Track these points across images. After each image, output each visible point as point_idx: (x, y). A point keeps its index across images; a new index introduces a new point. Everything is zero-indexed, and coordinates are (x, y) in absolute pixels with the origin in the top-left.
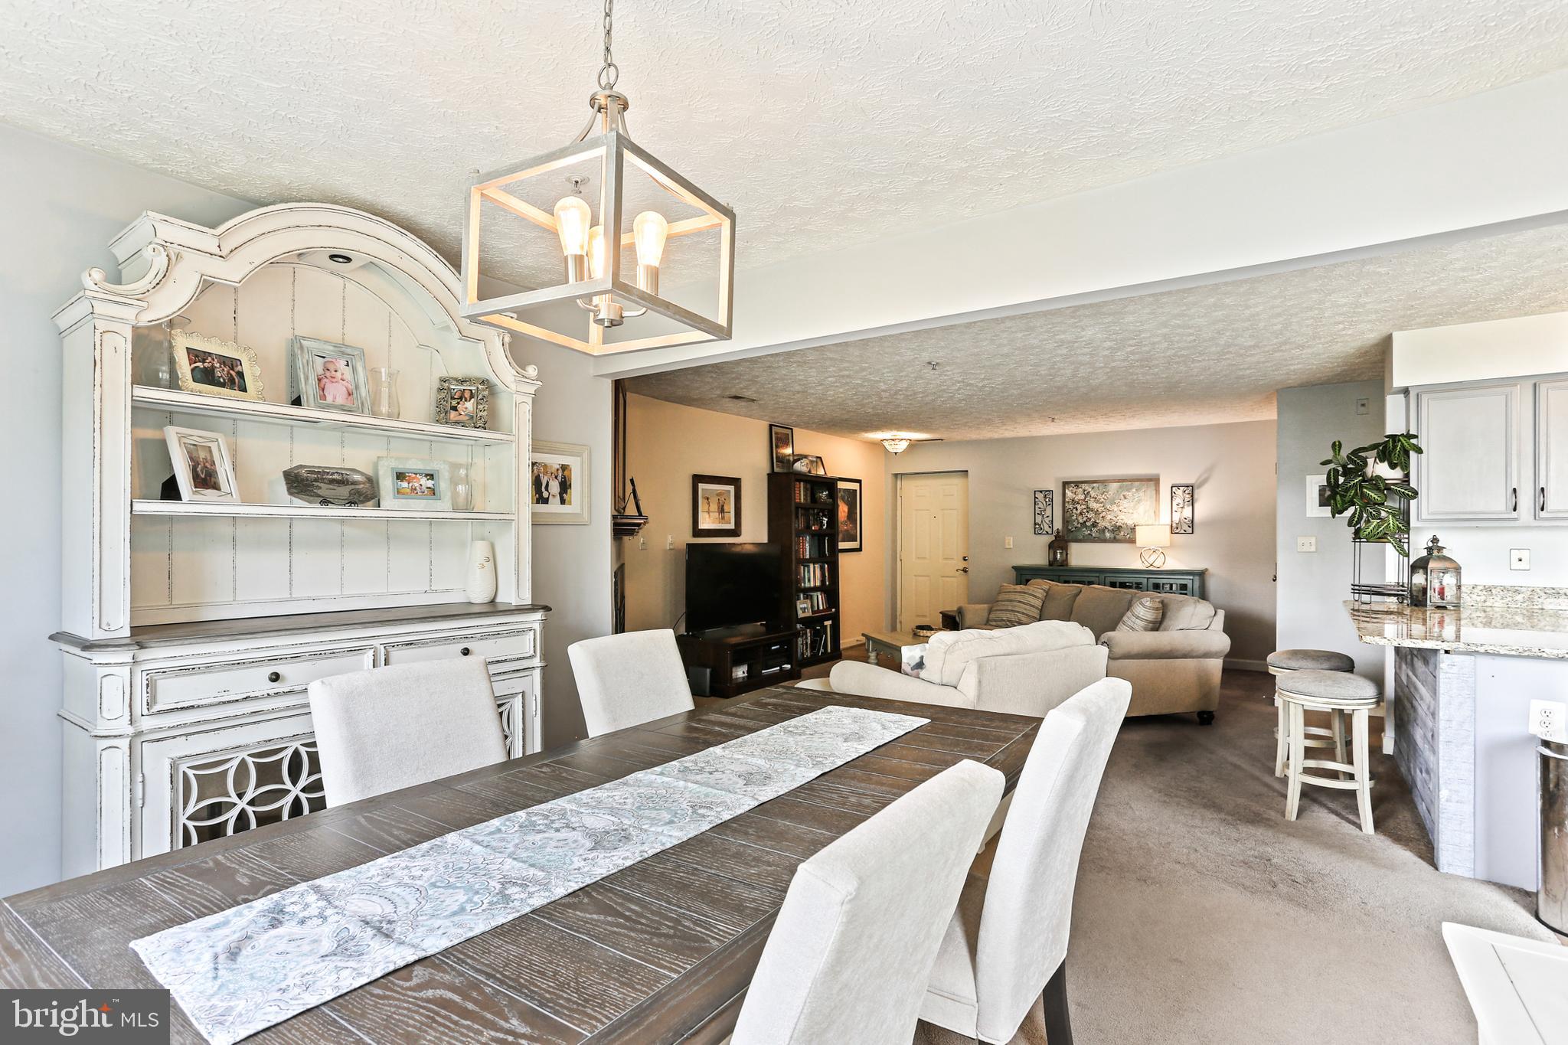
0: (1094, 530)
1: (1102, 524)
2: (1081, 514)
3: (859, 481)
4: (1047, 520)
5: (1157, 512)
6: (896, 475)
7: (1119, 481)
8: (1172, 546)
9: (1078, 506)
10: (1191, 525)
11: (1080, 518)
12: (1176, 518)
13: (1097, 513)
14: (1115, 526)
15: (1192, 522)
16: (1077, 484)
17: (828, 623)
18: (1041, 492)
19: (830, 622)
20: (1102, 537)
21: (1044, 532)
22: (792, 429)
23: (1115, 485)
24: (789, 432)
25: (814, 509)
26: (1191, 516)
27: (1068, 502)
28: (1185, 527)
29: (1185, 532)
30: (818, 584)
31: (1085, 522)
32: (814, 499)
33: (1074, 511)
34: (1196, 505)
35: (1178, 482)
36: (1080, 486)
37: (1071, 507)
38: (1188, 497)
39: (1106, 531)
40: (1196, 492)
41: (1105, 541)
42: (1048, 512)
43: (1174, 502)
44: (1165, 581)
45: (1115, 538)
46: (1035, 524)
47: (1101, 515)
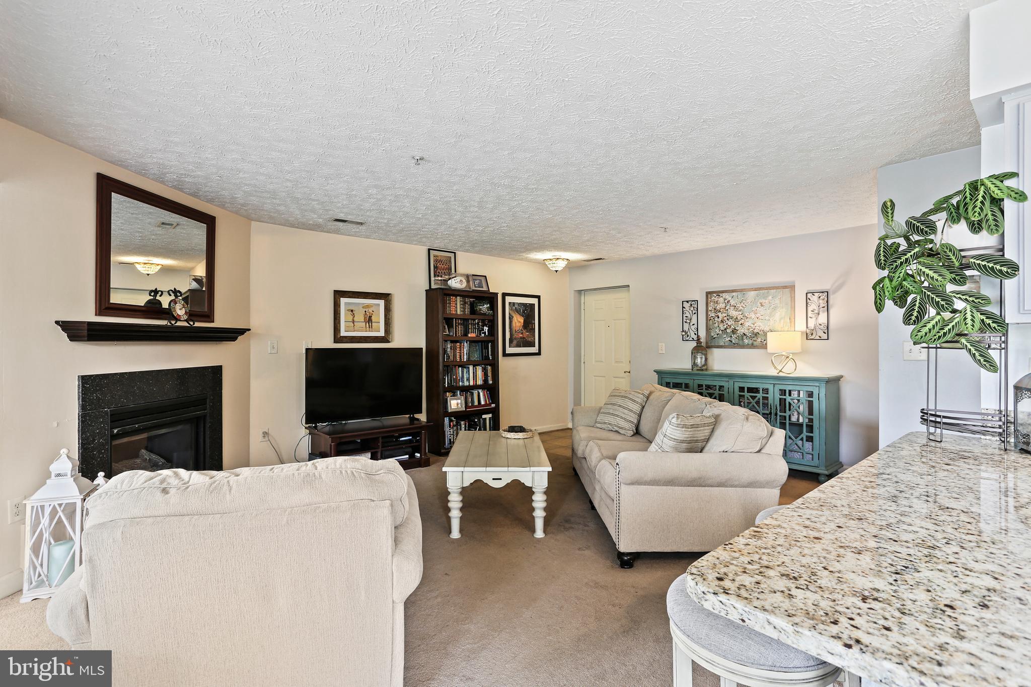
0: (734, 336)
1: (741, 330)
2: (722, 321)
3: (538, 297)
4: (693, 327)
5: (792, 318)
6: (580, 292)
7: (756, 289)
8: (804, 352)
9: (720, 314)
10: (826, 331)
11: (721, 326)
12: (812, 324)
13: (736, 320)
14: (753, 333)
15: (828, 328)
16: (719, 293)
17: (487, 416)
18: (687, 302)
19: (490, 415)
20: (741, 342)
21: (691, 339)
22: (455, 253)
23: (753, 293)
24: (452, 255)
25: (474, 320)
26: (827, 323)
27: (711, 311)
28: (821, 333)
29: (820, 339)
30: (480, 382)
31: (726, 329)
32: (473, 311)
33: (716, 319)
34: (831, 311)
35: (812, 288)
36: (721, 295)
37: (713, 315)
38: (823, 303)
39: (745, 337)
40: (831, 297)
41: (743, 347)
42: (694, 321)
43: (809, 308)
44: (790, 388)
45: (752, 344)
46: (683, 331)
47: (740, 323)
